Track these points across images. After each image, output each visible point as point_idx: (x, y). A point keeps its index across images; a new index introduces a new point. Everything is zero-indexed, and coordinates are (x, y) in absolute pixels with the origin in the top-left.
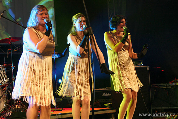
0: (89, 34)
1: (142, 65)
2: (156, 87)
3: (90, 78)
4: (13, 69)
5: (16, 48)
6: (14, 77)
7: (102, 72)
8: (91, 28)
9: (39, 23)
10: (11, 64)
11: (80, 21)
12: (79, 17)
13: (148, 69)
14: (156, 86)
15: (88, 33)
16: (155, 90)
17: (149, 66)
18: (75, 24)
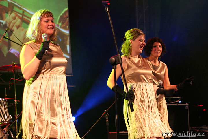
0: (117, 63)
1: (180, 102)
4: (17, 104)
5: (20, 77)
6: (17, 114)
8: (119, 55)
10: (14, 97)
13: (187, 107)
14: (196, 130)
15: (116, 61)
17: (188, 104)
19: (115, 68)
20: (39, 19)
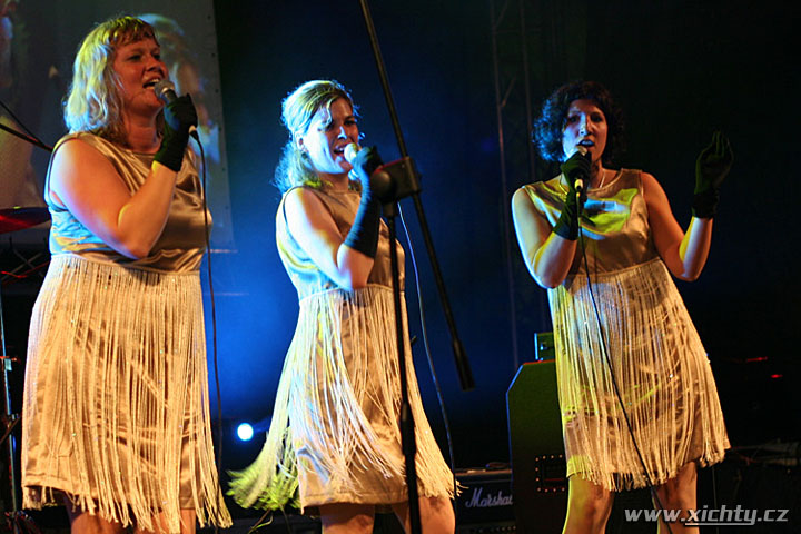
0: (399, 192)
2: (745, 461)
3: (404, 418)
4: (9, 373)
6: (12, 413)
7: (464, 388)
9: (125, 99)
11: (325, 122)
12: (322, 102)
14: (742, 458)
15: (394, 184)
16: (740, 478)
18: (301, 140)
19: (391, 213)
20: (105, 53)
